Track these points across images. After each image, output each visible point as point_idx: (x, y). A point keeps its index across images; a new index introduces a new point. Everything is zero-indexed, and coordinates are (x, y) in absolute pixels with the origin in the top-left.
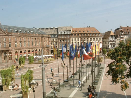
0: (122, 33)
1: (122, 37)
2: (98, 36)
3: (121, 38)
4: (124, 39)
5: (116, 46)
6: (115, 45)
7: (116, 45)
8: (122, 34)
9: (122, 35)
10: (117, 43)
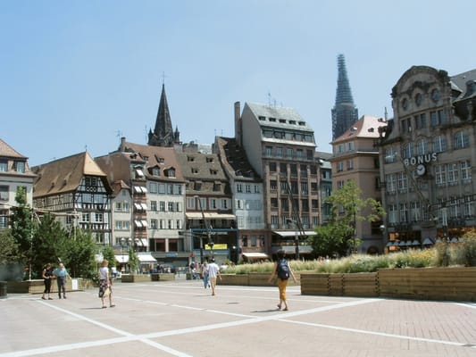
0: (140, 172)
1: (138, 189)
2: (13, 172)
3: (136, 193)
4: (149, 201)
5: (110, 238)
6: (106, 235)
7: (110, 231)
8: (137, 176)
9: (139, 181)
10: (113, 223)
